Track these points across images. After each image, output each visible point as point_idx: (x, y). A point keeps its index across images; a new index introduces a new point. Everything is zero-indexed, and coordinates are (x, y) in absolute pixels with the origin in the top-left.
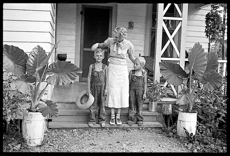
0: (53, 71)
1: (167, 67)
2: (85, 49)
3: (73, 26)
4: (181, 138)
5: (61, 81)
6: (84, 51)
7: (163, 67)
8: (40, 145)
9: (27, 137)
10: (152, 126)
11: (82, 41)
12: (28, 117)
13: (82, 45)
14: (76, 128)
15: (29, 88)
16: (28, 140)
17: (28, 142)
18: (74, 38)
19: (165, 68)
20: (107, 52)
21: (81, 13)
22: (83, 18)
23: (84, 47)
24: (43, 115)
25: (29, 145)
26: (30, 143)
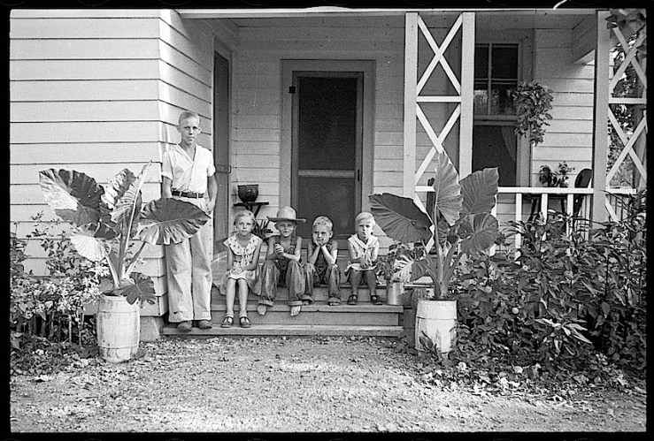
0: (153, 217)
1: (387, 204)
2: (302, 173)
3: (275, 122)
4: (419, 354)
5: (169, 235)
6: (300, 177)
7: (378, 204)
8: (127, 359)
9: (104, 345)
10: (379, 334)
11: (296, 155)
12: (106, 305)
13: (296, 162)
14: (218, 336)
15: (103, 249)
16: (106, 350)
17: (105, 354)
18: (276, 147)
19: (384, 207)
20: (354, 179)
21: (292, 90)
22: (297, 102)
23: (300, 168)
24: (127, 300)
25: (109, 359)
26: (109, 355)
